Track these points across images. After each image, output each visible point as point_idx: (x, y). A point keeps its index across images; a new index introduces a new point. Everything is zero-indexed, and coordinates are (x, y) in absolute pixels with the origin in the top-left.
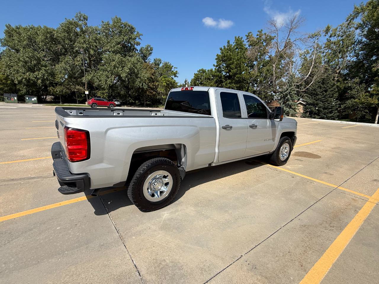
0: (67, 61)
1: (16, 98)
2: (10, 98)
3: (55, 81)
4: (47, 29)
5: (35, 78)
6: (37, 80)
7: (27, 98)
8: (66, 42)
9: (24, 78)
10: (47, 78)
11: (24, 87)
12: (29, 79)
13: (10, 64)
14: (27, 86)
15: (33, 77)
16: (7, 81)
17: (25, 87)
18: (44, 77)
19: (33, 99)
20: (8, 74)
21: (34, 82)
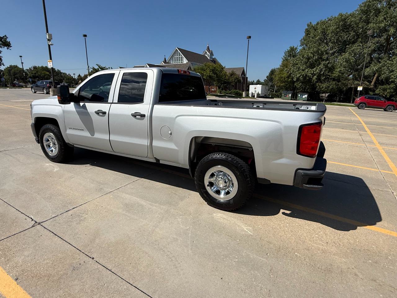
0: (353, 51)
1: (290, 95)
2: (286, 95)
3: (332, 76)
4: (342, 16)
5: (312, 74)
6: (313, 77)
7: (299, 95)
8: (360, 26)
9: (302, 75)
10: (324, 73)
11: (299, 84)
12: (306, 75)
13: (296, 62)
14: (302, 83)
15: (310, 74)
16: (288, 79)
17: (301, 83)
18: (321, 72)
19: (304, 97)
20: (291, 72)
21: (310, 78)
